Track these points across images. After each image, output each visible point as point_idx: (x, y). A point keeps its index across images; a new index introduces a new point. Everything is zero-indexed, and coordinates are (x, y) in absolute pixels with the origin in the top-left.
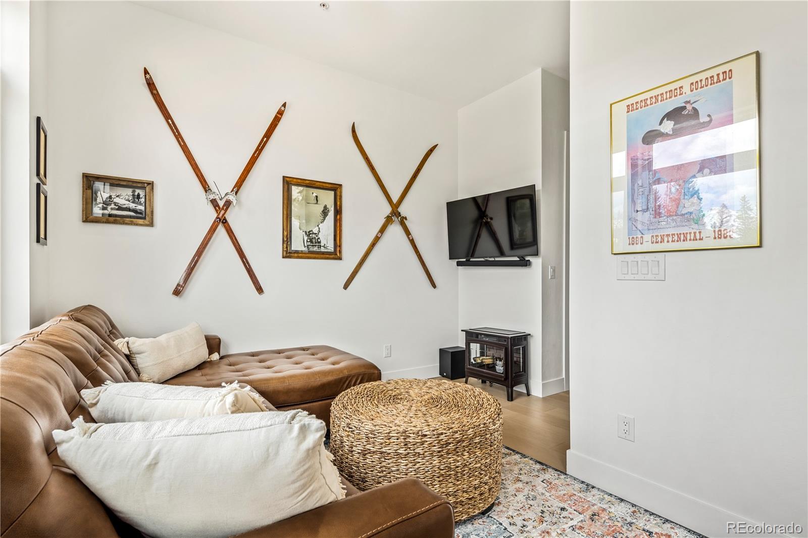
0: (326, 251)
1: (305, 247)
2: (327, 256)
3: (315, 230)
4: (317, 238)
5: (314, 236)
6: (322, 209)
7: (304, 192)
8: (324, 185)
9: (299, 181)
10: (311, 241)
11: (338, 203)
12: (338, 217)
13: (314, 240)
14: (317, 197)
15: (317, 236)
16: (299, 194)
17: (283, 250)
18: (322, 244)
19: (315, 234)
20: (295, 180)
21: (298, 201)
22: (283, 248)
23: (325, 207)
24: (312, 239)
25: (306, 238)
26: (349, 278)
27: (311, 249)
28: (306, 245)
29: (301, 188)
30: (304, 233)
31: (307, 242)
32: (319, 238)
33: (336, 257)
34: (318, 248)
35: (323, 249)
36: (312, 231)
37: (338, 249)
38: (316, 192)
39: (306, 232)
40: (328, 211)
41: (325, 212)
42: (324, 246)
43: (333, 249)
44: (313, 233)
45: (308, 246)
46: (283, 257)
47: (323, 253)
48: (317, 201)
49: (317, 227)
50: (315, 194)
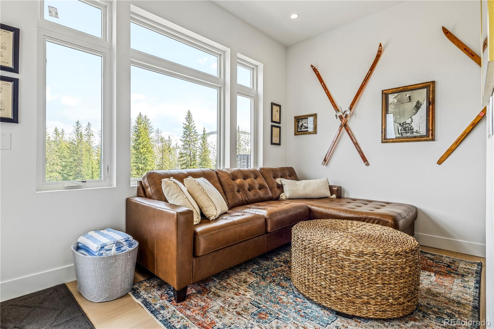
0: (418, 135)
1: (399, 134)
2: (419, 139)
3: (409, 121)
4: (409, 126)
5: (407, 125)
6: (416, 104)
7: (399, 97)
8: (417, 86)
9: (394, 90)
10: (405, 129)
11: (431, 97)
12: (431, 107)
13: (407, 129)
14: (410, 97)
15: (410, 125)
16: (395, 99)
17: (382, 138)
18: (415, 130)
19: (408, 124)
20: (390, 91)
21: (394, 103)
22: (382, 137)
23: (418, 102)
24: (406, 128)
25: (400, 128)
26: (444, 155)
27: (405, 135)
28: (400, 132)
29: (396, 94)
30: (399, 125)
31: (401, 130)
32: (412, 126)
33: (428, 138)
34: (411, 134)
35: (415, 134)
36: (405, 122)
37: (431, 132)
38: (408, 94)
39: (400, 124)
40: (421, 104)
41: (418, 107)
42: (416, 132)
43: (425, 133)
44: (406, 124)
45: (402, 133)
46: (382, 142)
47: (415, 137)
48: (410, 99)
49: (410, 119)
50: (407, 96)
